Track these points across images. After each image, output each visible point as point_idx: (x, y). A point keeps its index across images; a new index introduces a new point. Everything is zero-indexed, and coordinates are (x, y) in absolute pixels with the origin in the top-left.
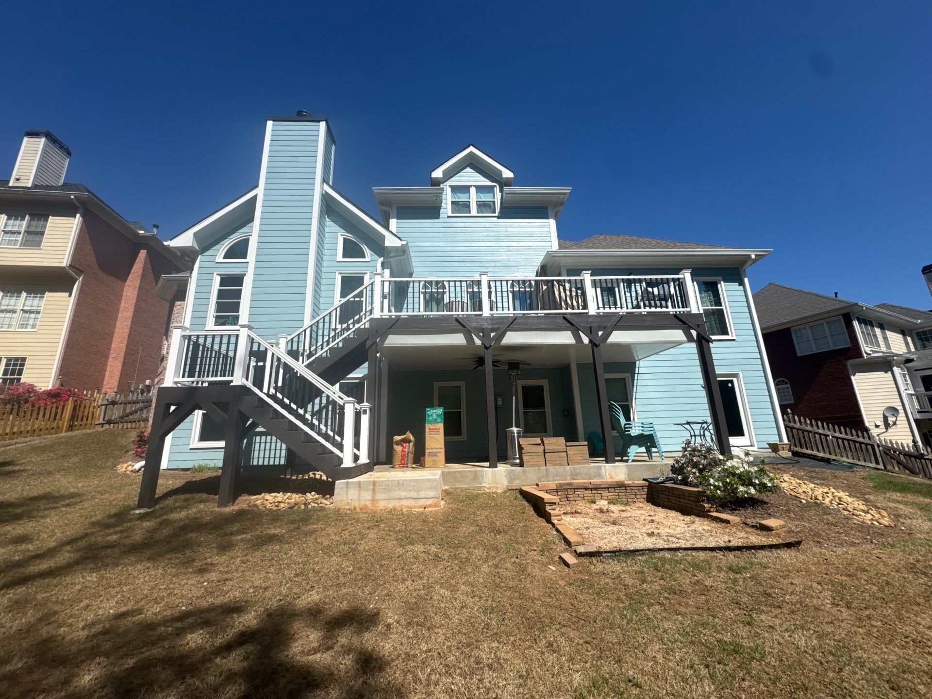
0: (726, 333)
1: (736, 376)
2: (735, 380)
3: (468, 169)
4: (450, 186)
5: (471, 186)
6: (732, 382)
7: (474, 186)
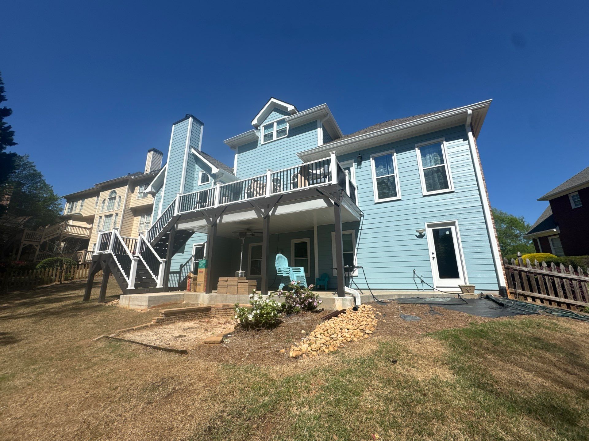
0: (447, 187)
1: (453, 224)
2: (453, 228)
3: (273, 112)
4: (263, 126)
5: (274, 122)
6: (450, 230)
7: (275, 122)
